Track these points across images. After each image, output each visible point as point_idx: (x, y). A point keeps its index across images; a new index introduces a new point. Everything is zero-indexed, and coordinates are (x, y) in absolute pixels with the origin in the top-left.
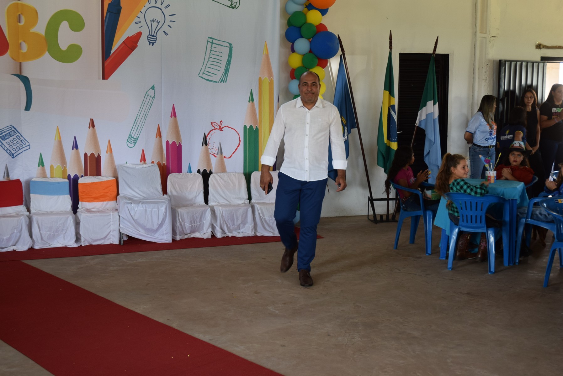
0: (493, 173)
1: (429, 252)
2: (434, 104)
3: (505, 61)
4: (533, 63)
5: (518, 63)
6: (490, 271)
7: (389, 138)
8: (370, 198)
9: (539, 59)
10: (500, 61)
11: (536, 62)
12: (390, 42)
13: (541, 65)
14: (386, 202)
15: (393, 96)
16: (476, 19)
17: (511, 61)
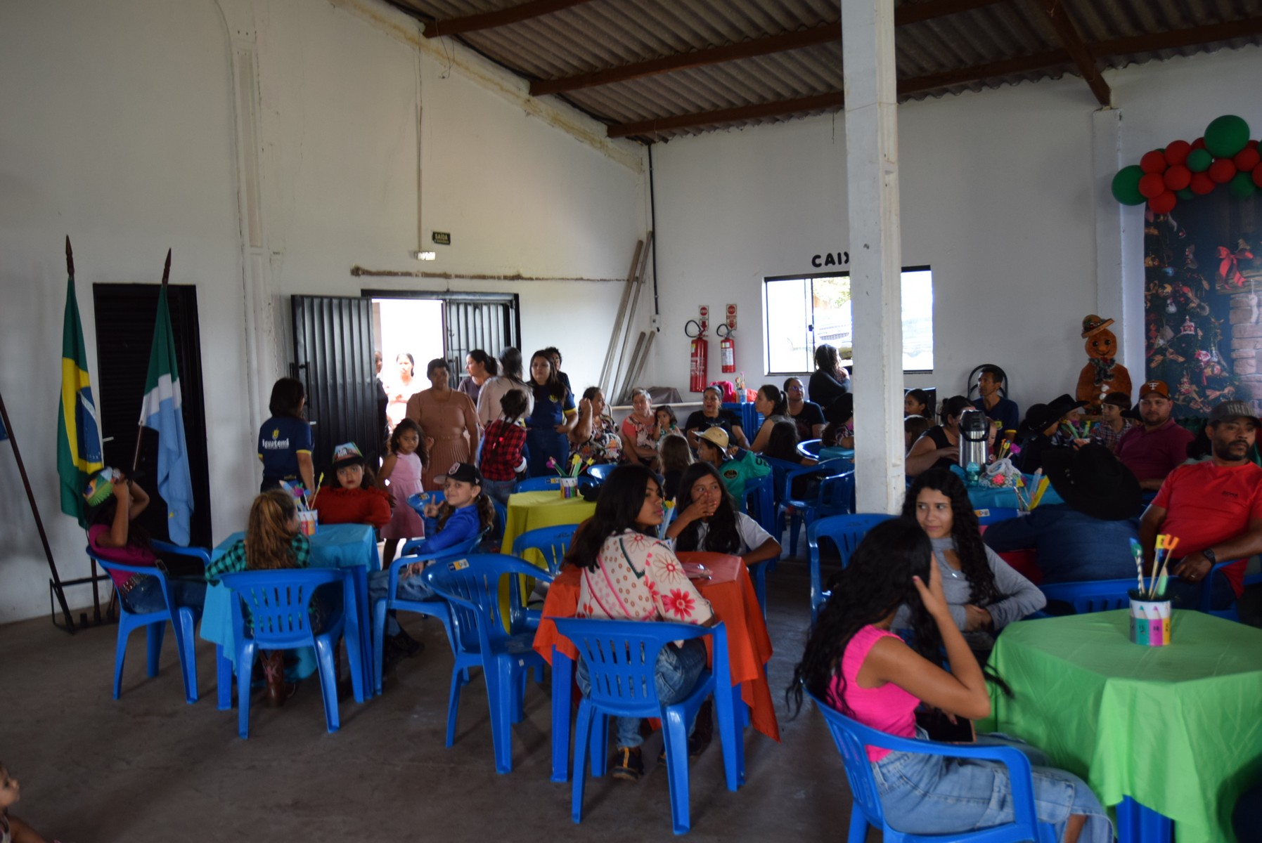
0: (312, 515)
1: (194, 695)
2: (173, 380)
3: (303, 297)
4: (350, 299)
5: (325, 301)
6: (331, 727)
7: (83, 454)
8: (54, 581)
9: (359, 294)
10: (293, 297)
11: (355, 298)
12: (68, 259)
13: (363, 303)
14: (90, 585)
15: (85, 369)
16: (240, 220)
17: (312, 298)
